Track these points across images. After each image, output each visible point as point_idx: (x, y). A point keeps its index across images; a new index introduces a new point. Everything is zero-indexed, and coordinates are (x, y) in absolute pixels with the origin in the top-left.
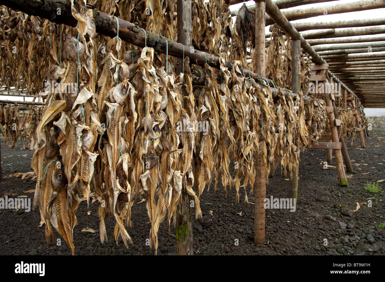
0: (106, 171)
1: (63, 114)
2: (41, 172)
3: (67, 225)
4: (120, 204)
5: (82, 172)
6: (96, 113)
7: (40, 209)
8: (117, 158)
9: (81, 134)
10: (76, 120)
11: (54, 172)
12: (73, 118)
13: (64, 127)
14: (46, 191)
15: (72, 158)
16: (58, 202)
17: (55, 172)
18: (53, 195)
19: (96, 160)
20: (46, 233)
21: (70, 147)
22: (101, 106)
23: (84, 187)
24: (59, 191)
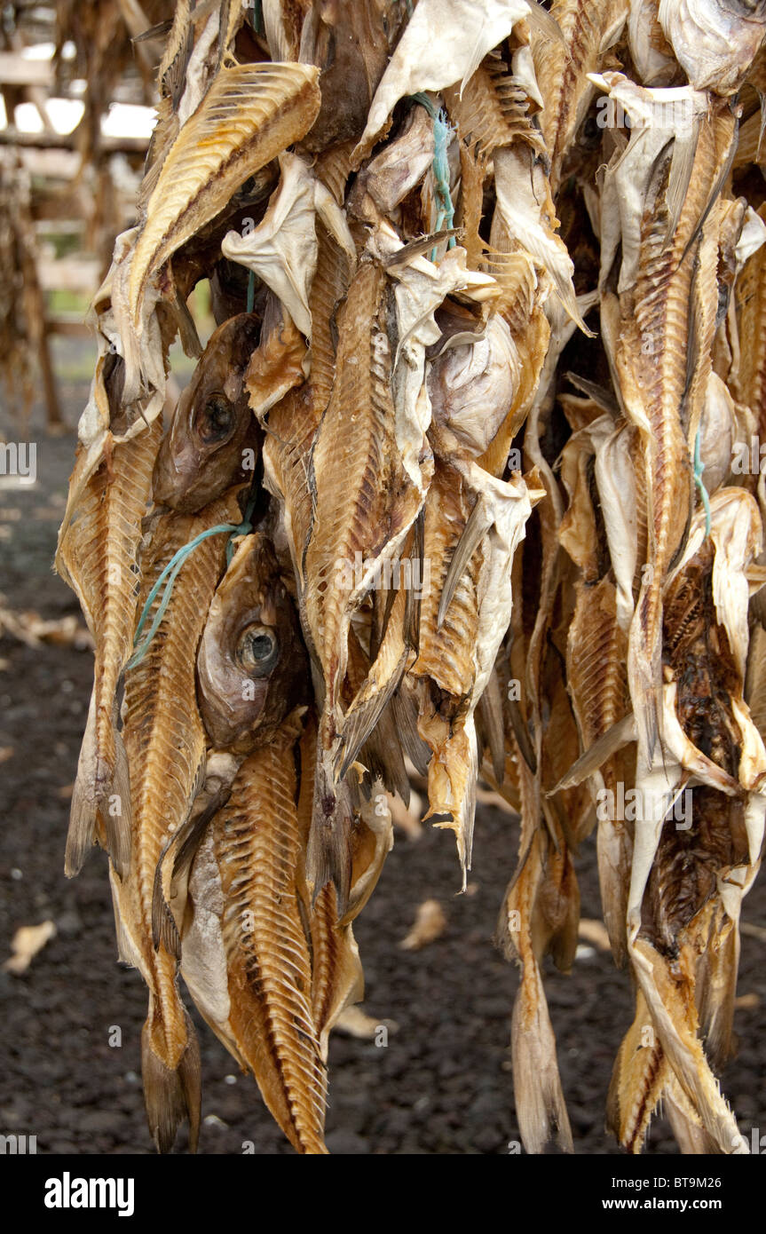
0: (585, 621)
1: (294, 175)
2: (123, 612)
3: (291, 1004)
4: (679, 874)
5: (424, 618)
6: (537, 172)
7: (112, 874)
8: (672, 525)
9: (431, 335)
10: (392, 224)
11: (216, 611)
12: (369, 210)
13: (301, 275)
14: (154, 744)
15: (362, 512)
16: (240, 833)
17: (227, 613)
18: (205, 779)
19: (523, 535)
20: (150, 1049)
21: (349, 431)
22: (561, 119)
23: (436, 733)
24: (249, 756)
